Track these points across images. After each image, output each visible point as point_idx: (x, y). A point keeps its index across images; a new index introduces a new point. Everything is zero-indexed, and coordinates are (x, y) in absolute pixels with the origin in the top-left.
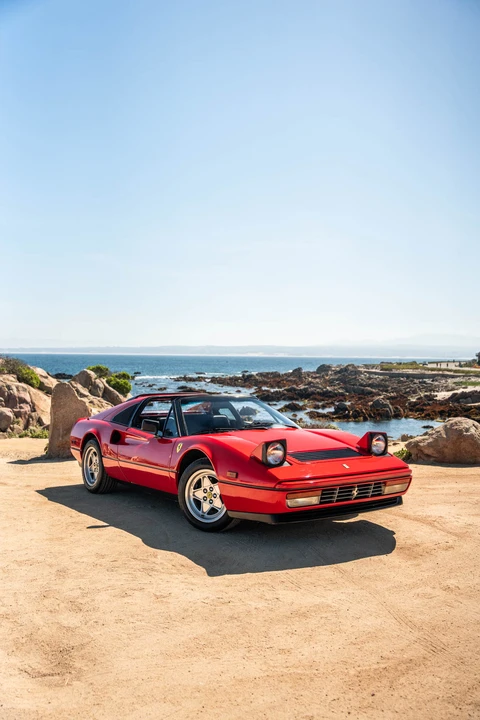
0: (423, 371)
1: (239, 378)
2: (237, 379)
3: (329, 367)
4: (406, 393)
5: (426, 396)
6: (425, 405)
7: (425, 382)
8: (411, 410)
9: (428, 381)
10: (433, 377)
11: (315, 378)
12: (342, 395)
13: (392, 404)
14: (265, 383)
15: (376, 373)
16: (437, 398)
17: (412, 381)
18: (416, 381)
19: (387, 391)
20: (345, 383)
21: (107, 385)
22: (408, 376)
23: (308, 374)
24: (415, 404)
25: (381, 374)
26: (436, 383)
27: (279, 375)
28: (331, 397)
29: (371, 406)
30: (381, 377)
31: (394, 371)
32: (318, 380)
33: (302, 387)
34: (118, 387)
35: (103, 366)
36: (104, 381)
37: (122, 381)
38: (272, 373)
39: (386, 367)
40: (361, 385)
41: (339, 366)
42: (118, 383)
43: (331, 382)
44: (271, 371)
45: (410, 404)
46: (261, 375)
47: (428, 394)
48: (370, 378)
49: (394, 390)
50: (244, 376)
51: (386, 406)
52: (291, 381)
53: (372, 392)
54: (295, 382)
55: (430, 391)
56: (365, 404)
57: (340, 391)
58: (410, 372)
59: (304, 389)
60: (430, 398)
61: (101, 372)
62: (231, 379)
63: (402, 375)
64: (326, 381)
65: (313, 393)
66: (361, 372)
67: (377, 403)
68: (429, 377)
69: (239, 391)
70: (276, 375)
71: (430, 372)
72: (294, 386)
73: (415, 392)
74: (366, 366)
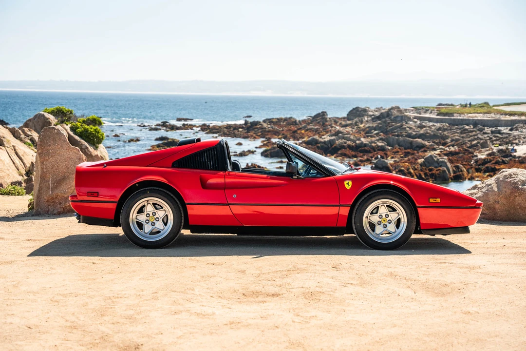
0: (498, 116)
1: (240, 126)
2: (236, 127)
3: (365, 110)
4: (472, 146)
5: (500, 151)
6: (497, 163)
7: (499, 132)
8: (478, 170)
9: (505, 130)
10: (512, 125)
11: (346, 126)
12: (382, 149)
13: (451, 161)
14: (276, 133)
15: (430, 120)
16: (517, 154)
17: (481, 130)
18: (487, 130)
19: (444, 144)
20: (386, 132)
21: (72, 133)
22: (476, 123)
23: (336, 120)
24: (485, 162)
25: (437, 121)
26: (515, 133)
27: (295, 123)
28: (366, 152)
29: (421, 165)
30: (438, 125)
31: (456, 117)
32: (348, 129)
33: (327, 138)
34: (85, 135)
35: (66, 108)
36: (68, 127)
37: (91, 128)
38: (285, 119)
39: (445, 112)
40: (409, 136)
41: (378, 109)
42: (86, 130)
43: (367, 132)
44: (283, 117)
45: (476, 161)
46: (270, 121)
47: (503, 147)
48: (421, 127)
49: (455, 142)
50: (246, 122)
51: (443, 164)
52: (311, 130)
53: (423, 146)
54: (317, 131)
55: (507, 143)
56: (413, 162)
57: (380, 144)
58: (480, 117)
59: (330, 141)
60: (506, 154)
61: (62, 115)
62: (229, 127)
63: (467, 122)
64: (359, 131)
65: (342, 147)
66: (409, 119)
67: (429, 161)
68: (506, 124)
69: (240, 144)
70: (290, 122)
71: (508, 118)
72: (316, 137)
73: (484, 145)
74: (417, 109)
